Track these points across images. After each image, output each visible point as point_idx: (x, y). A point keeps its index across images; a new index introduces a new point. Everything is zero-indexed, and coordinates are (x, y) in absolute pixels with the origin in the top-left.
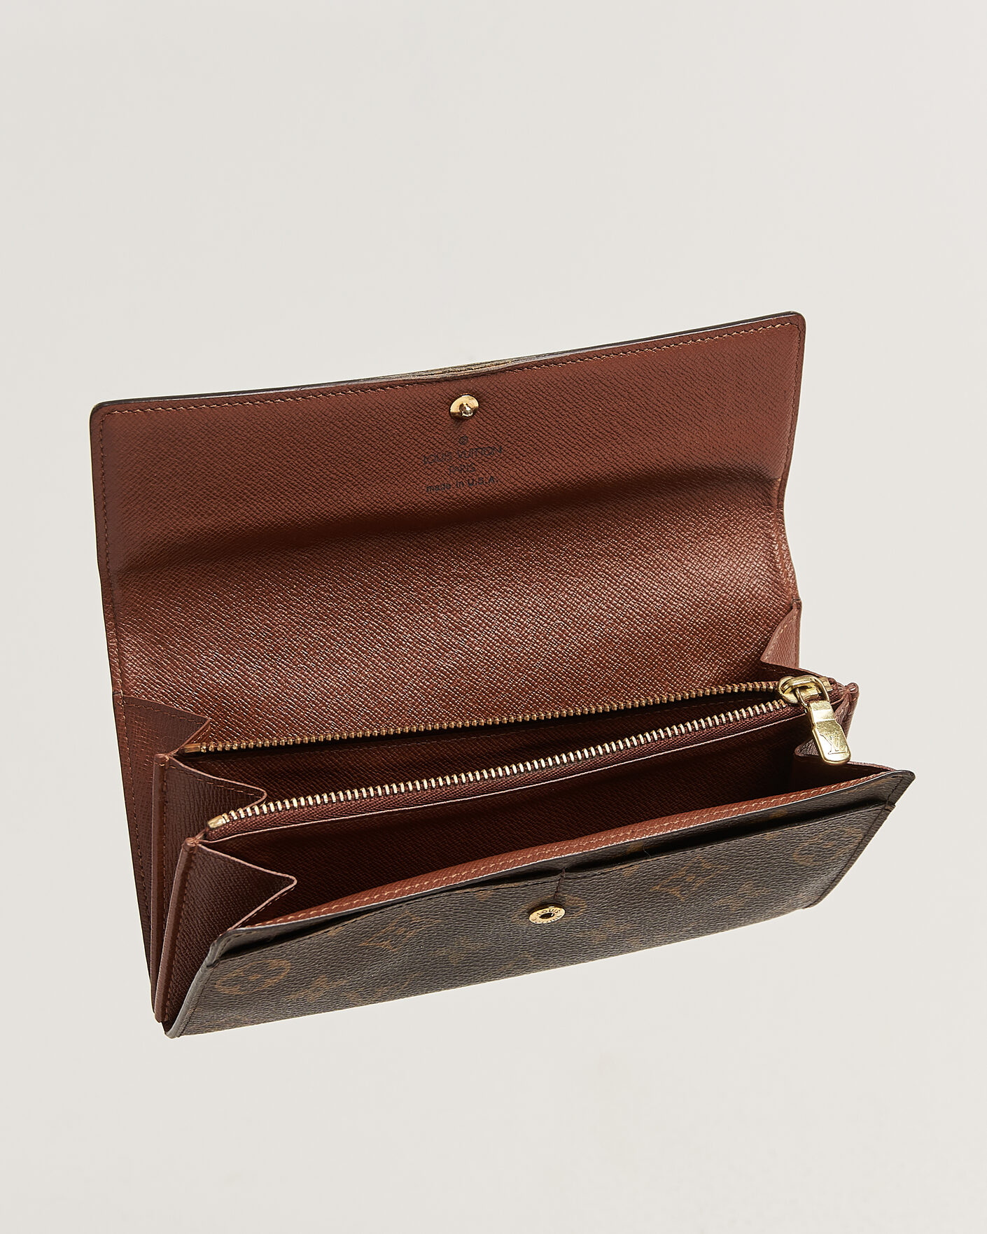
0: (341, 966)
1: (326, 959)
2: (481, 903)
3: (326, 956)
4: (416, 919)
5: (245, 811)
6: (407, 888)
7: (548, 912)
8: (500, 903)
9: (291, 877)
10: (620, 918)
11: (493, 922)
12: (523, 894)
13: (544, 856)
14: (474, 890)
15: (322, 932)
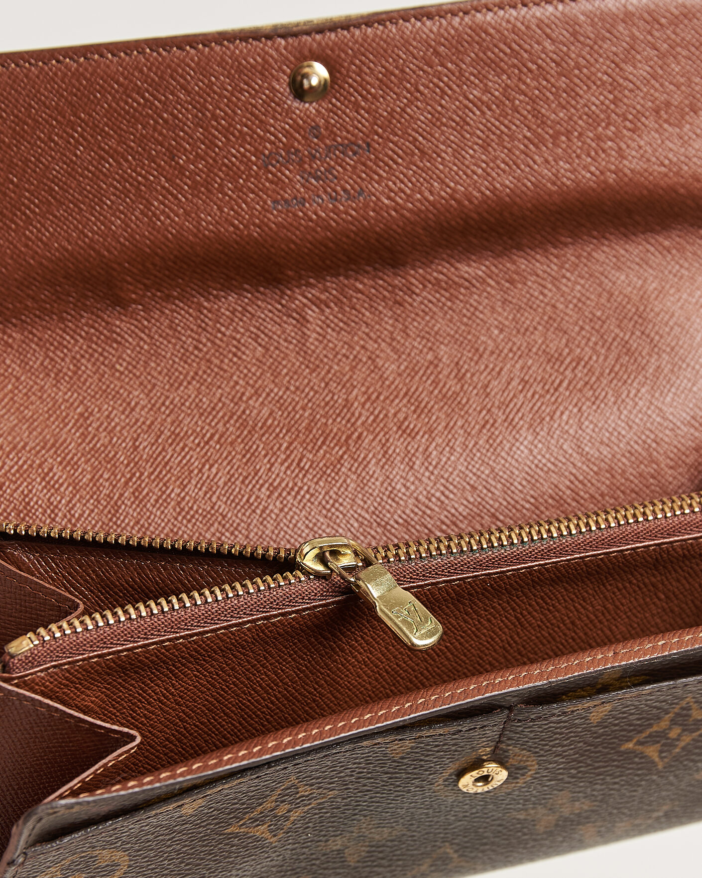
0: (200, 865)
1: (178, 852)
2: (394, 761)
3: (178, 847)
4: (304, 791)
5: (60, 627)
6: (300, 736)
7: (486, 773)
8: (421, 760)
9: (132, 732)
10: (578, 790)
11: (409, 792)
12: (454, 745)
13: (494, 687)
14: (388, 739)
15: (175, 805)
